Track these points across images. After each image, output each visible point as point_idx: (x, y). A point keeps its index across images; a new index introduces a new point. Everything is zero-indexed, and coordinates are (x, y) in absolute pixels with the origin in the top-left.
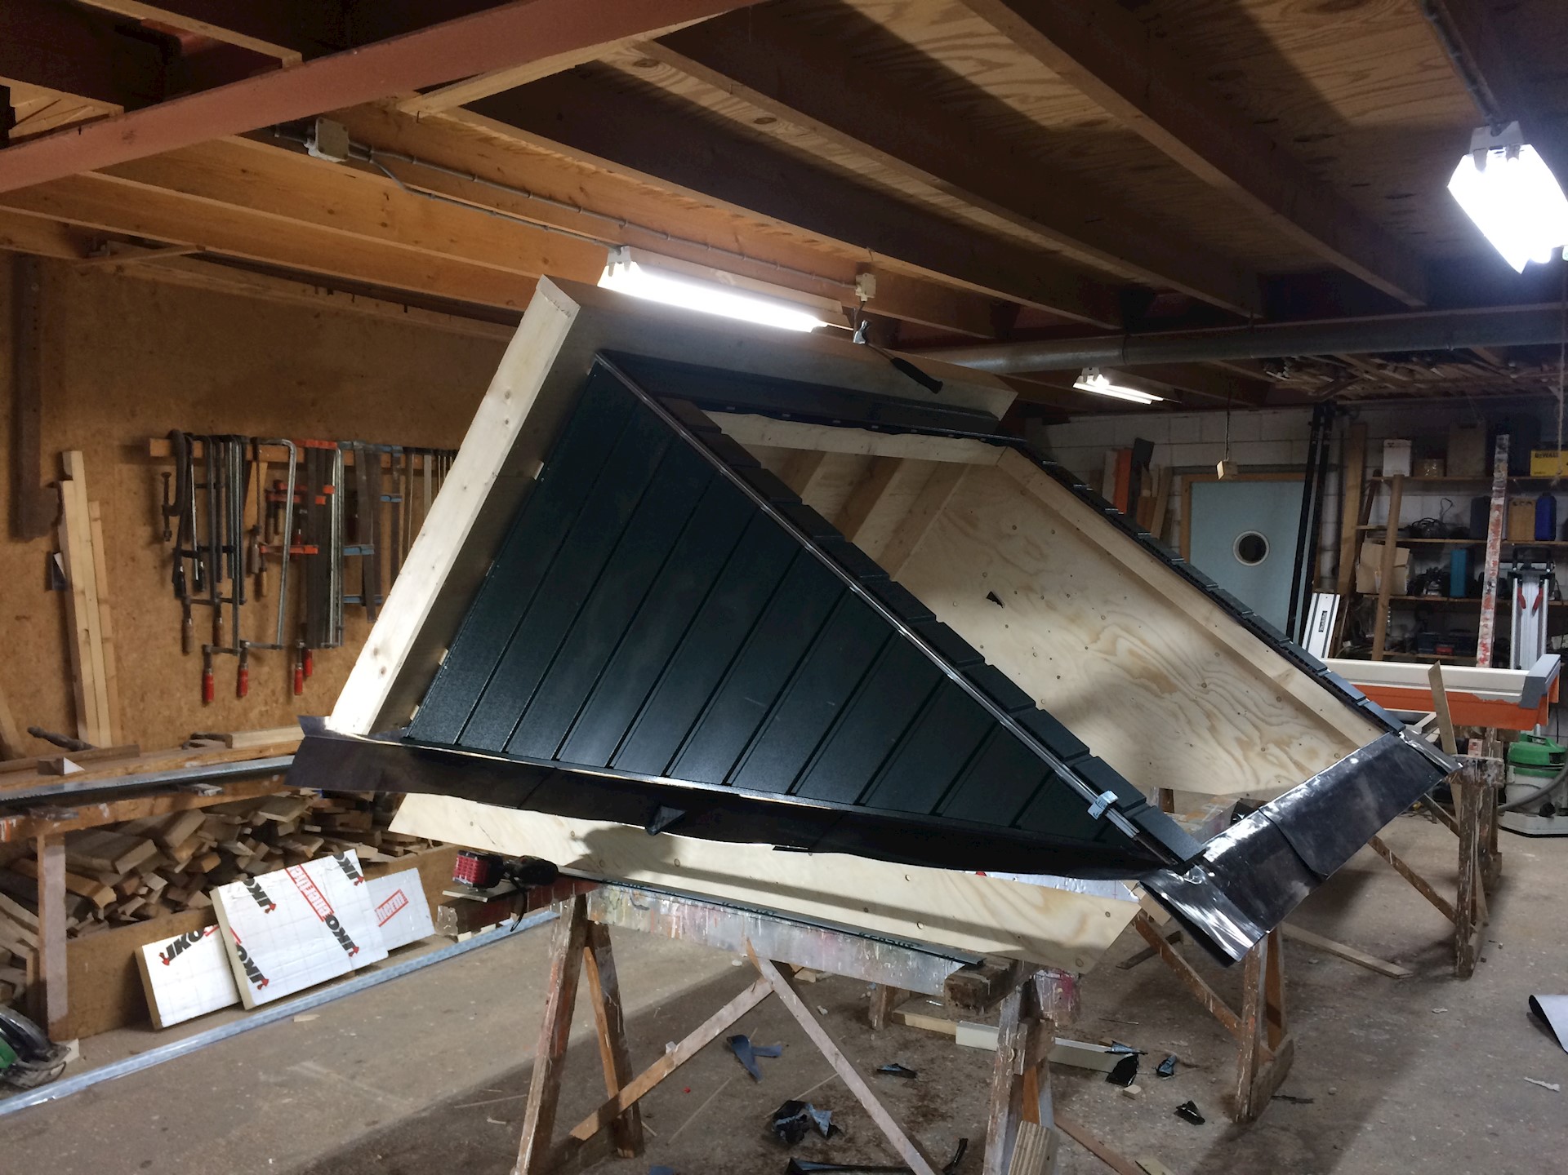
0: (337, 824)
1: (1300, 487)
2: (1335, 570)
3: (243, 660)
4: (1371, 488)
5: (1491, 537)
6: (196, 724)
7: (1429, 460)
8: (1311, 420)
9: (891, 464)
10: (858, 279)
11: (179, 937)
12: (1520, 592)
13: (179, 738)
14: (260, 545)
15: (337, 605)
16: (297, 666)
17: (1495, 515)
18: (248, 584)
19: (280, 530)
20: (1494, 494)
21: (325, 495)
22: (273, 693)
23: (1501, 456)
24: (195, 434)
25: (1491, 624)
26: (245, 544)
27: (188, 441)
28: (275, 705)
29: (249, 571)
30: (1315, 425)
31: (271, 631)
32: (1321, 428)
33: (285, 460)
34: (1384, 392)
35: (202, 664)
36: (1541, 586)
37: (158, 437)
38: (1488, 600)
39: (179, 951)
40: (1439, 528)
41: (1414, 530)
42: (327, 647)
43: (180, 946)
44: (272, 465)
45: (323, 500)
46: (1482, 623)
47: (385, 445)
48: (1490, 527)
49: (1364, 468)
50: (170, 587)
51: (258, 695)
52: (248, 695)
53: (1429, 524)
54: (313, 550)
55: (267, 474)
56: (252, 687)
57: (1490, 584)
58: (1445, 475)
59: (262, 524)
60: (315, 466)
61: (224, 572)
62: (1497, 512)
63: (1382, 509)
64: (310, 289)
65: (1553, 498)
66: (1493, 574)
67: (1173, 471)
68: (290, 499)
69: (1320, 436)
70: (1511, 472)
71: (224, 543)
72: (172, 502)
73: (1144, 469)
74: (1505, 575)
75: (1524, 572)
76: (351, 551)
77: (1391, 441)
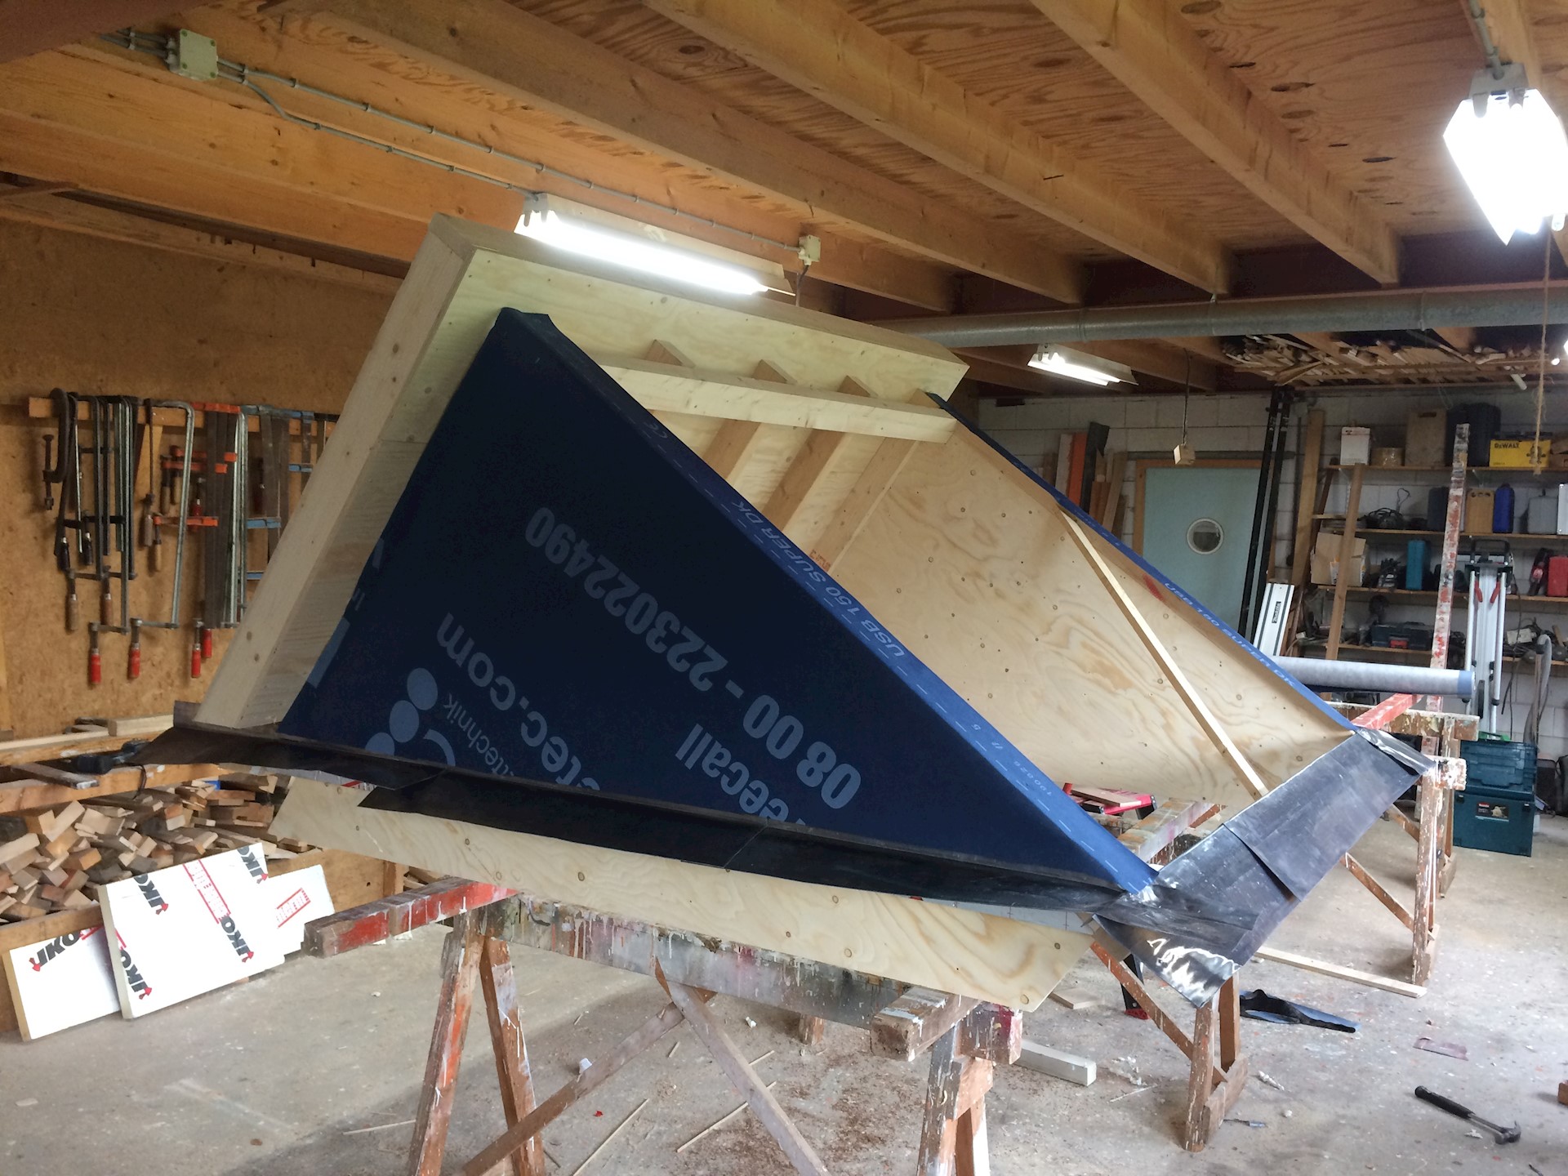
0: (234, 817)
1: (1256, 474)
2: (1290, 561)
3: (134, 640)
4: (1329, 474)
5: (1448, 528)
6: (81, 708)
7: (1387, 449)
8: (1269, 406)
9: (831, 439)
10: (802, 241)
11: (52, 941)
12: (1477, 584)
13: (62, 723)
14: (154, 516)
15: (239, 582)
16: (194, 646)
17: (1453, 506)
18: (140, 558)
19: (177, 499)
20: (1453, 484)
21: (226, 462)
22: (169, 675)
23: (1461, 447)
24: (80, 394)
25: (1447, 617)
26: (136, 515)
27: (71, 400)
28: (170, 688)
29: (141, 543)
30: (1273, 411)
31: (166, 608)
32: (1279, 415)
33: (183, 424)
34: (1344, 378)
35: (88, 643)
36: (1498, 579)
37: (37, 395)
38: (1445, 593)
39: (51, 956)
40: (1394, 519)
41: (1370, 522)
42: (227, 626)
43: (53, 950)
44: (167, 430)
45: (223, 469)
46: (1438, 617)
47: (294, 411)
48: (1448, 518)
49: (1322, 455)
50: (53, 559)
51: (152, 678)
52: (139, 678)
53: (1386, 515)
54: (212, 522)
55: (162, 439)
56: (145, 669)
57: (1447, 577)
58: (1403, 464)
59: (156, 492)
60: (215, 431)
61: (113, 544)
62: (1456, 503)
63: (1340, 500)
64: (206, 238)
65: (1512, 489)
66: (1451, 566)
67: (1129, 456)
68: (187, 467)
69: (1278, 423)
70: (1471, 463)
71: (112, 512)
72: (53, 466)
73: (1098, 453)
74: (1462, 568)
75: (1482, 564)
76: (256, 524)
77: (1348, 429)
